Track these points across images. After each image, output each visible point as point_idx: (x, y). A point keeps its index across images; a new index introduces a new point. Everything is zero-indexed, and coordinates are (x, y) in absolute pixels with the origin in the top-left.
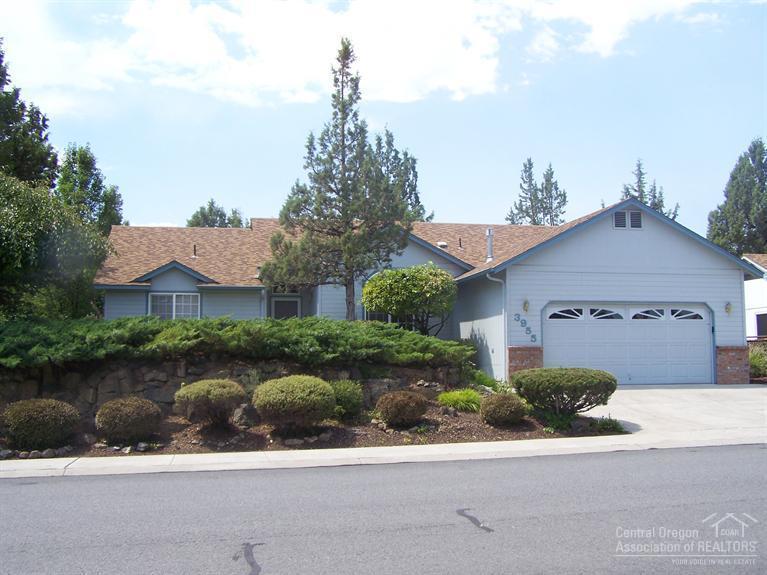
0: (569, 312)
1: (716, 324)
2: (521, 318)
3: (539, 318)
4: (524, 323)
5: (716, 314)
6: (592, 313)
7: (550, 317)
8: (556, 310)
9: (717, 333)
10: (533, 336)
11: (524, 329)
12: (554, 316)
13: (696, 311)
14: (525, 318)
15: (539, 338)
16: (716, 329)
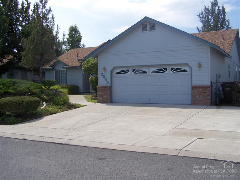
0: (124, 71)
1: (193, 74)
2: (103, 74)
3: (110, 74)
4: (104, 77)
5: (193, 69)
6: (133, 72)
7: (116, 74)
8: (118, 71)
9: (193, 79)
10: (108, 82)
11: (104, 79)
12: (118, 73)
13: (184, 68)
14: (105, 75)
15: (110, 83)
16: (193, 77)
